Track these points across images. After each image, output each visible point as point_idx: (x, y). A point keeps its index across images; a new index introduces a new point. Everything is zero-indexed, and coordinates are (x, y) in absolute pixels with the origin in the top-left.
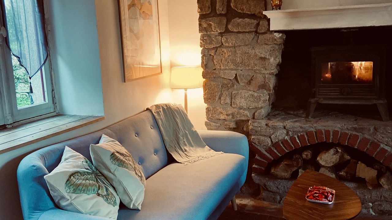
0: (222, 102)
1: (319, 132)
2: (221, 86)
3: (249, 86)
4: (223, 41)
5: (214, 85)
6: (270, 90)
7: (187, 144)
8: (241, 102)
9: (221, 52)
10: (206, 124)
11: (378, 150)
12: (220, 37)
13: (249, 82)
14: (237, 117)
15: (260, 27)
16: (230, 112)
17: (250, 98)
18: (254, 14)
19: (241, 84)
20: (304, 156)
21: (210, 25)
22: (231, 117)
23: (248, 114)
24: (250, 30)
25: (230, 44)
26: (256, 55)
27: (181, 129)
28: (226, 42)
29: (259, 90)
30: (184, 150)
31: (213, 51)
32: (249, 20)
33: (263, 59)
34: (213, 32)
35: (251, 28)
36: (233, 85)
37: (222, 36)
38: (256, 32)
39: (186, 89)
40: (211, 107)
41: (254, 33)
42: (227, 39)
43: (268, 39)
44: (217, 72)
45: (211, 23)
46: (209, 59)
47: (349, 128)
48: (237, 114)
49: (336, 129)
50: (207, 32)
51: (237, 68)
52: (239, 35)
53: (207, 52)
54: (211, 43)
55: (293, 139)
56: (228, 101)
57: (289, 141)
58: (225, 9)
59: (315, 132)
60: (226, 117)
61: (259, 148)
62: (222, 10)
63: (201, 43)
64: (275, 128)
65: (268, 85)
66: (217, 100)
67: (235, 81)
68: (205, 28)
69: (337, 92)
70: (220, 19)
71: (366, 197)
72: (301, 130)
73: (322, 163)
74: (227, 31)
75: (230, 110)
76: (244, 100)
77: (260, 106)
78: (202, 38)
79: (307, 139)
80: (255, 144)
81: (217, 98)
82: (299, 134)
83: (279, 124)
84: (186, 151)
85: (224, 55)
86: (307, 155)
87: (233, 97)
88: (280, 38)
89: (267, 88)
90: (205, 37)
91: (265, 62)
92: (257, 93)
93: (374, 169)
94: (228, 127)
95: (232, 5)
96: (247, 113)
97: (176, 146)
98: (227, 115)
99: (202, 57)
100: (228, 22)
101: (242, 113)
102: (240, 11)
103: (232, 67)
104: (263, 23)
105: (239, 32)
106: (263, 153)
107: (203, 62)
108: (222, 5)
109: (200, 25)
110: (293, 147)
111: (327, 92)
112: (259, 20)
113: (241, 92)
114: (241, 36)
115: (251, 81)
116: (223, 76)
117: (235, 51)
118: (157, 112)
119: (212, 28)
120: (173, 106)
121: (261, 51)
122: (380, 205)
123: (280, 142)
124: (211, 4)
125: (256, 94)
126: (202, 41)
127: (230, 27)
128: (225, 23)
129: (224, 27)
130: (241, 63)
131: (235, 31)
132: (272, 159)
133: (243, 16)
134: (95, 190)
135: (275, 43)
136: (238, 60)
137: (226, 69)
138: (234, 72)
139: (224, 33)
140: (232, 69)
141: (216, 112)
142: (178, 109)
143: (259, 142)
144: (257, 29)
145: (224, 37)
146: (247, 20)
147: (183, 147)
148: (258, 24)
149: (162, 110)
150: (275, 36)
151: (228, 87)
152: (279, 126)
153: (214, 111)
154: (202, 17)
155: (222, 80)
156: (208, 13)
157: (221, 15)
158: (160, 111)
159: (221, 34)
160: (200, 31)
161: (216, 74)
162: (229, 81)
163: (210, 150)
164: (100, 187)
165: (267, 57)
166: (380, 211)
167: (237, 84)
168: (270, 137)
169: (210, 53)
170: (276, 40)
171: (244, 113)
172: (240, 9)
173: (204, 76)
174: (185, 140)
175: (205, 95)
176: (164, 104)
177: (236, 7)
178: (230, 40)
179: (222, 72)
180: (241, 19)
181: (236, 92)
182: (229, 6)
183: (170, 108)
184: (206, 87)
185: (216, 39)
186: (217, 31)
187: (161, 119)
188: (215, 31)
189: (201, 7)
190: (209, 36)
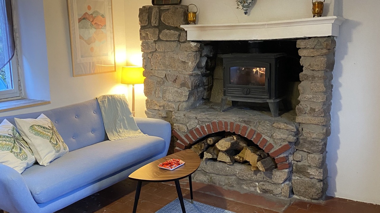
0: (157, 95)
1: (220, 123)
2: (155, 83)
3: (175, 84)
4: (156, 47)
5: (151, 82)
6: (189, 88)
7: (122, 127)
8: (169, 96)
9: (156, 56)
10: (146, 112)
11: (261, 139)
12: (155, 44)
13: (175, 81)
14: (167, 109)
15: (181, 37)
16: (162, 104)
17: (175, 93)
18: (177, 27)
19: (170, 82)
20: (208, 142)
21: (147, 34)
22: (162, 108)
23: (174, 107)
24: (174, 39)
25: (161, 50)
26: (179, 59)
27: (120, 116)
28: (159, 48)
29: (181, 87)
30: (118, 131)
31: (151, 55)
32: (173, 31)
33: (184, 62)
34: (150, 40)
35: (175, 38)
36: (164, 82)
37: (156, 43)
38: (179, 41)
39: (133, 85)
40: (149, 100)
41: (177, 42)
42: (159, 46)
43: (187, 47)
44: (153, 72)
45: (147, 33)
46: (148, 61)
47: (240, 121)
48: (167, 106)
49: (232, 121)
50: (145, 40)
51: (167, 69)
52: (167, 43)
53: (146, 55)
54: (148, 49)
55: (202, 128)
56: (161, 95)
57: (200, 129)
58: (157, 22)
59: (218, 123)
60: (159, 107)
61: (179, 133)
62: (155, 23)
63: (142, 48)
64: (189, 118)
65: (187, 83)
66: (153, 94)
67: (165, 79)
68: (144, 36)
69: (241, 92)
70: (154, 30)
71: (253, 178)
72: (207, 120)
73: (219, 148)
74: (159, 40)
75: (162, 103)
76: (171, 95)
77: (182, 100)
78: (142, 45)
79: (212, 128)
80: (176, 130)
81: (153, 93)
82: (207, 124)
83: (192, 115)
84: (119, 132)
85: (157, 58)
86: (210, 141)
87: (164, 92)
88: (195, 46)
89: (187, 86)
90: (144, 43)
91: (185, 65)
92: (180, 89)
93: (256, 154)
94: (161, 116)
95: (162, 19)
96: (173, 105)
97: (113, 127)
98: (160, 106)
99: (143, 60)
100: (160, 32)
101: (170, 105)
102: (167, 24)
103: (163, 68)
104: (183, 34)
105: (167, 41)
106: (182, 138)
107: (143, 64)
108: (155, 19)
109: (141, 34)
110: (203, 134)
111: (233, 92)
112: (180, 32)
113: (169, 89)
114: (168, 43)
115: (176, 80)
116: (156, 75)
117: (165, 56)
118: (102, 101)
119: (148, 37)
120: (117, 97)
121: (182, 57)
122: (263, 185)
123: (193, 129)
124: (148, 18)
125: (179, 91)
126: (142, 47)
127: (160, 36)
128: (158, 33)
129: (157, 36)
130: (169, 65)
131: (164, 40)
132: (189, 143)
133: (169, 28)
134: (9, 148)
135: (192, 50)
136: (167, 63)
137: (159, 70)
138: (164, 72)
139: (157, 41)
140: (163, 70)
141: (152, 104)
142: (120, 100)
143: (179, 129)
144: (179, 39)
145: (157, 44)
146: (172, 31)
147: (118, 129)
148: (180, 35)
149: (107, 100)
150: (191, 45)
151: (161, 84)
152: (192, 116)
153: (151, 103)
154: (143, 28)
155: (156, 78)
156: (146, 25)
157: (155, 27)
158: (105, 101)
159: (155, 42)
160: (141, 39)
161: (152, 73)
162: (161, 79)
163: (140, 133)
164: (15, 147)
165: (186, 61)
166: (263, 190)
167: (167, 82)
168: (186, 125)
169: (148, 57)
170: (192, 48)
171: (171, 105)
172: (167, 23)
173: (144, 74)
174: (121, 124)
175: (144, 89)
176: (110, 95)
177: (164, 20)
178: (161, 47)
179: (156, 72)
180: (168, 31)
181: (166, 88)
182: (160, 20)
183: (114, 98)
184: (146, 83)
185: (152, 46)
186: (152, 39)
187: (105, 107)
188: (151, 39)
189: (141, 20)
190: (147, 43)
